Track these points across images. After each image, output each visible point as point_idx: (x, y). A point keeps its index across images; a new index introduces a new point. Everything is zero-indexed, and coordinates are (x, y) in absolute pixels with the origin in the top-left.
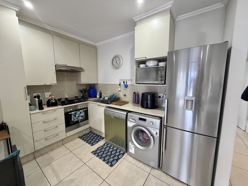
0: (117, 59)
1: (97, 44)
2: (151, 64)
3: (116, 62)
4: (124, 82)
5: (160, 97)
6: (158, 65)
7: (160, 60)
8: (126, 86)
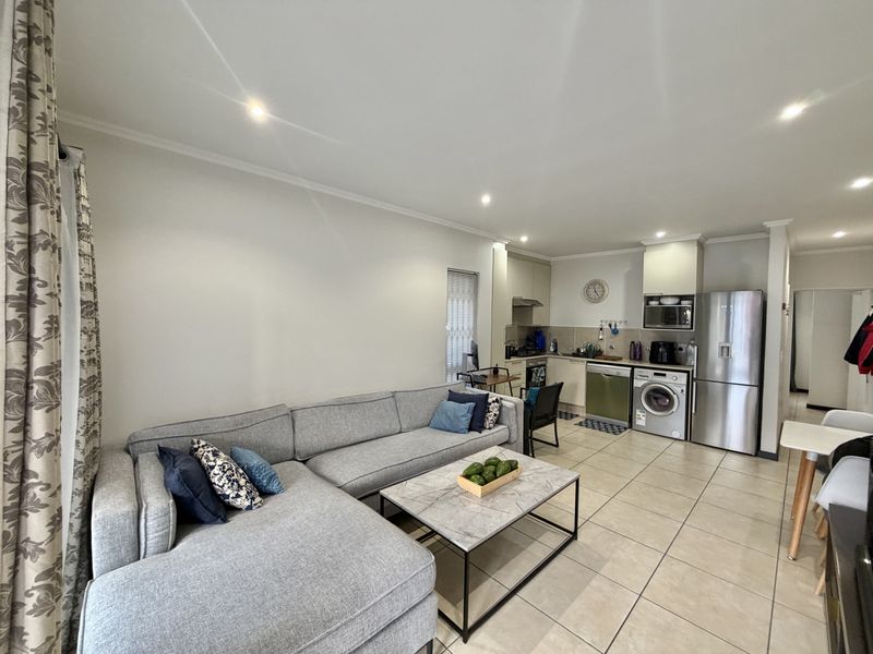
0: (597, 286)
1: (553, 259)
2: (669, 302)
3: (595, 291)
4: (610, 325)
5: (681, 349)
6: (679, 303)
7: (682, 298)
8: (615, 332)
